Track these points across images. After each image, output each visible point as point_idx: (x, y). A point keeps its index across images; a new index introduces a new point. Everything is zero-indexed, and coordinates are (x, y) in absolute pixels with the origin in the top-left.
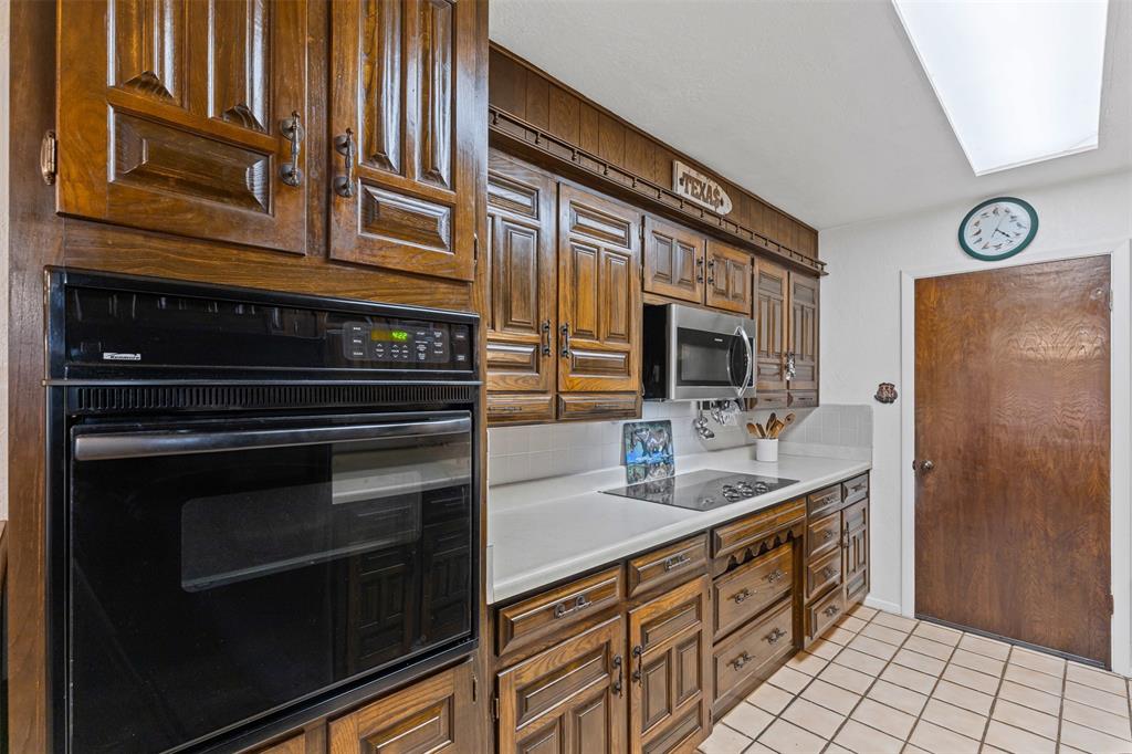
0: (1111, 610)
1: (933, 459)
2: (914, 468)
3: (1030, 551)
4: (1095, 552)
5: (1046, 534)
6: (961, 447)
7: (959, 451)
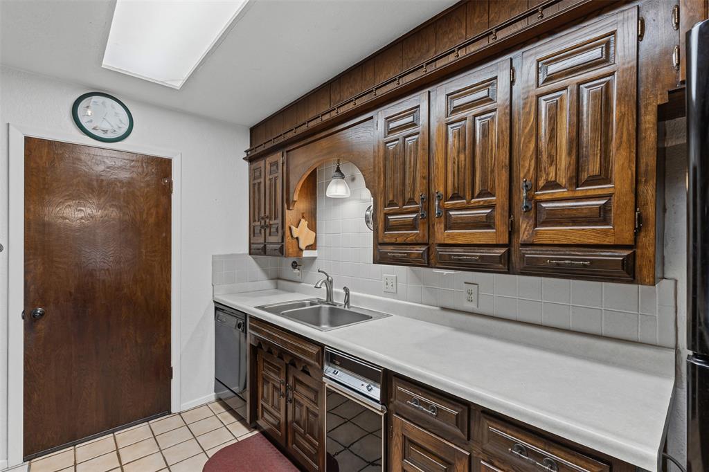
0: (171, 376)
1: (44, 305)
2: (23, 318)
3: (125, 358)
4: (163, 343)
5: (136, 341)
6: (73, 291)
7: (70, 293)
